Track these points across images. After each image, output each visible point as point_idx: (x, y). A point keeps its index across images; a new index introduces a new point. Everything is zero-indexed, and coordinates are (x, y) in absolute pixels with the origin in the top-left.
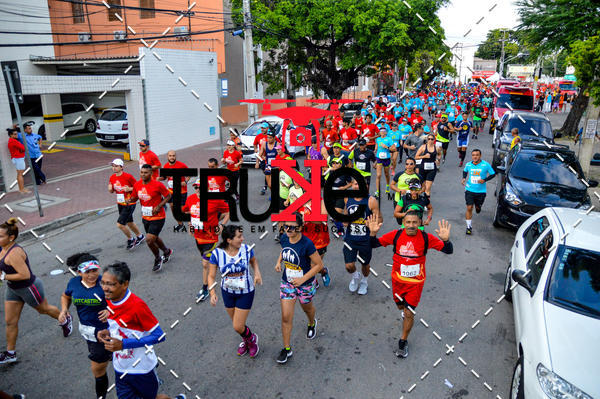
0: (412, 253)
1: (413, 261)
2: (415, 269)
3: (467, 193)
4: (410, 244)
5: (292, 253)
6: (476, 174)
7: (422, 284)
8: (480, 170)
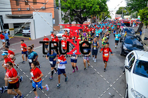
0: (107, 51)
1: (107, 53)
2: (107, 54)
3: (115, 40)
4: (106, 50)
5: (86, 50)
6: (117, 36)
7: (109, 57)
8: (118, 36)
